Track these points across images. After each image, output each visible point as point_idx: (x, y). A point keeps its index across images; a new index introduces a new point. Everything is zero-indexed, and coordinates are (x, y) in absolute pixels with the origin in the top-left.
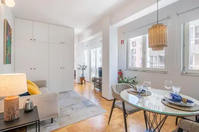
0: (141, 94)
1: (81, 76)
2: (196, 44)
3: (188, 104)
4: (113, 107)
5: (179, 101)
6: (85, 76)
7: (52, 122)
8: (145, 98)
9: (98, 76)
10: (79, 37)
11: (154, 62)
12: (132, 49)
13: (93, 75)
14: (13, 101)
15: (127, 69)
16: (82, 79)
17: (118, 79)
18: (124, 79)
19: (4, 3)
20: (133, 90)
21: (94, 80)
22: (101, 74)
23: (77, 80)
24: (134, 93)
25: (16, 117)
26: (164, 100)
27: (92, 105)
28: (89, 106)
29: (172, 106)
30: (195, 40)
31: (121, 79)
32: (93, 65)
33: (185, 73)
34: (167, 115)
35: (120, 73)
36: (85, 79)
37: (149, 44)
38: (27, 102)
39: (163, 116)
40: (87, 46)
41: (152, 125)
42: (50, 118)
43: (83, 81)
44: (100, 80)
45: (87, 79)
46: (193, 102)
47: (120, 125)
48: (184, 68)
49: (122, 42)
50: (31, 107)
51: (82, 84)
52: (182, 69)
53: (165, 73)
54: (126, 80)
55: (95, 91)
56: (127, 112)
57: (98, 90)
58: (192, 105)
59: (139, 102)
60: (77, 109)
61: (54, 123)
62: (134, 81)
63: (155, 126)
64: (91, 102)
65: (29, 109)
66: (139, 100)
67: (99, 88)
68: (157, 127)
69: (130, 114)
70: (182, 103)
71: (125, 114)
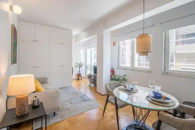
0: (130, 91)
1: (78, 73)
2: (176, 45)
3: (166, 101)
4: (107, 102)
5: (160, 98)
6: (81, 72)
7: (54, 116)
8: (133, 95)
9: (93, 73)
11: (141, 60)
12: (123, 48)
13: (89, 72)
14: (24, 99)
15: (118, 68)
16: (79, 75)
17: (111, 76)
18: (115, 76)
19: (12, 11)
20: (124, 88)
21: (90, 77)
23: (74, 76)
24: (125, 91)
25: (26, 113)
26: (148, 97)
27: (88, 100)
28: (86, 101)
29: (154, 102)
30: (176, 42)
31: (113, 77)
32: (88, 63)
33: (166, 73)
34: (149, 110)
35: (113, 71)
36: (82, 75)
37: (137, 50)
38: (34, 99)
39: (147, 111)
40: (83, 46)
41: (139, 117)
42: (53, 112)
43: (80, 78)
44: (95, 77)
45: (83, 75)
46: (170, 99)
47: (112, 117)
48: (165, 68)
49: (114, 44)
50: (38, 103)
51: (78, 80)
52: (163, 69)
53: (150, 72)
54: (117, 78)
55: (90, 86)
56: (118, 106)
57: (93, 85)
58: (170, 101)
59: (128, 98)
60: (76, 103)
61: (56, 116)
62: (124, 79)
63: (141, 117)
64: (87, 97)
65: (36, 105)
66: (128, 97)
67: (94, 84)
68: (143, 119)
69: (120, 108)
70: (162, 100)
71: (117, 108)
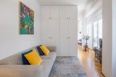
1: (85, 44)
6: (88, 44)
10: (83, 14)
16: (86, 47)
22: (101, 46)
36: (89, 47)
40: (91, 20)
43: (87, 49)
44: (100, 52)
51: (86, 51)
